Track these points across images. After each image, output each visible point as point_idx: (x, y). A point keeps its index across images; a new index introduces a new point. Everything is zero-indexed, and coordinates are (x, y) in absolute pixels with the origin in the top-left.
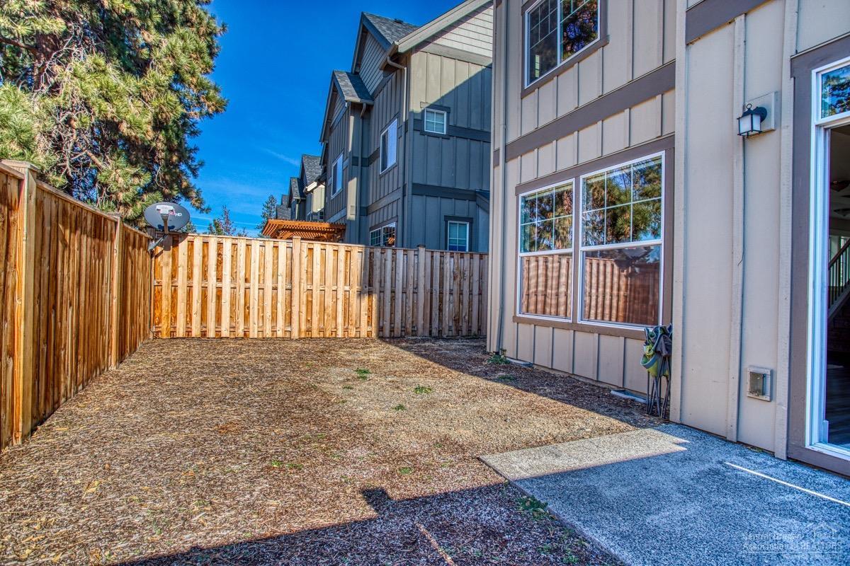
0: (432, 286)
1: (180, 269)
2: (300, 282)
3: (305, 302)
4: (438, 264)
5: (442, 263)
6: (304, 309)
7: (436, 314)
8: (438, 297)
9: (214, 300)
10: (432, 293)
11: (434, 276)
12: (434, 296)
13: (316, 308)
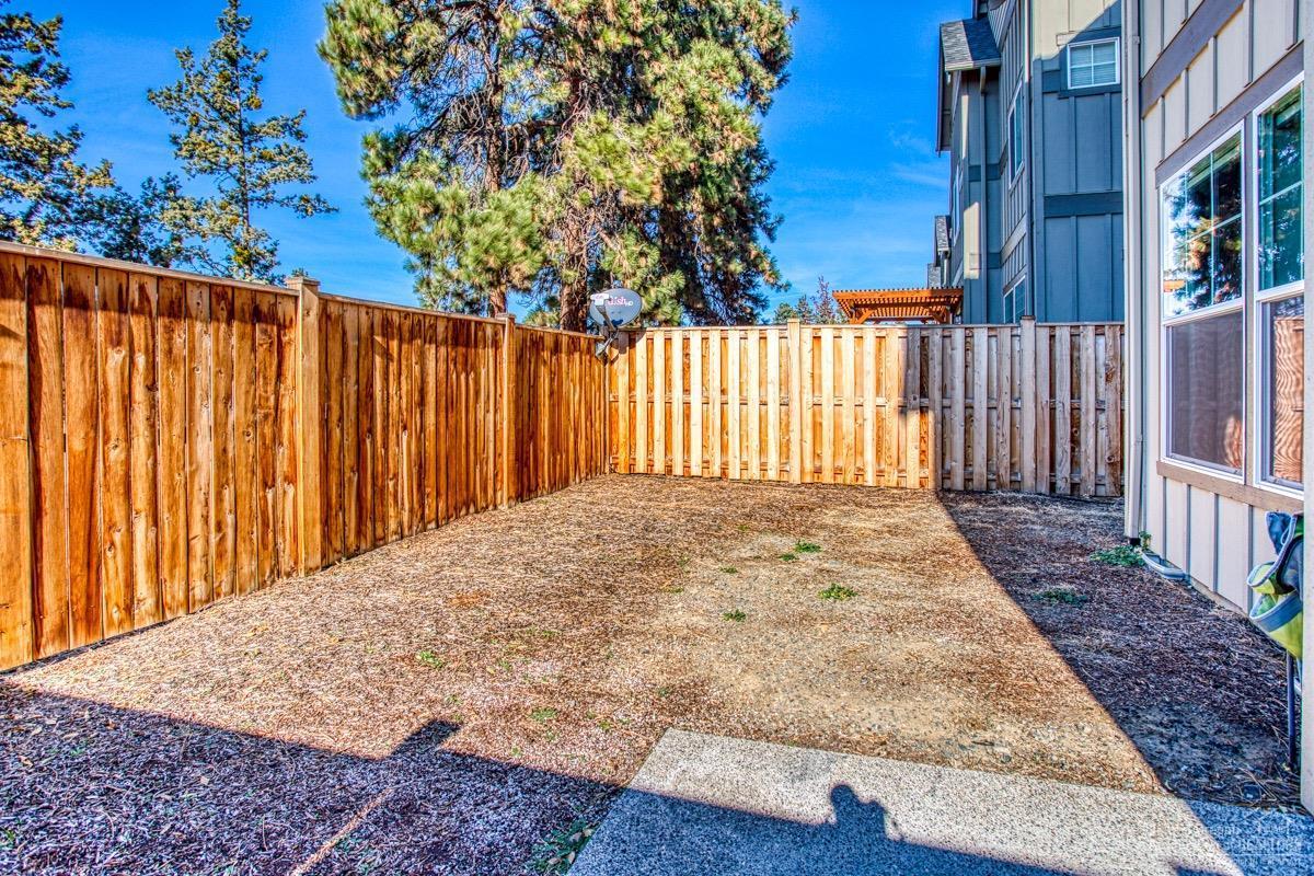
0: (1052, 395)
1: (638, 379)
2: (801, 392)
3: (810, 426)
4: (1067, 352)
5: (1074, 347)
6: (808, 435)
7: (1064, 451)
8: (1068, 416)
9: (681, 422)
10: (1053, 409)
11: (1058, 375)
12: (1058, 414)
13: (827, 434)
